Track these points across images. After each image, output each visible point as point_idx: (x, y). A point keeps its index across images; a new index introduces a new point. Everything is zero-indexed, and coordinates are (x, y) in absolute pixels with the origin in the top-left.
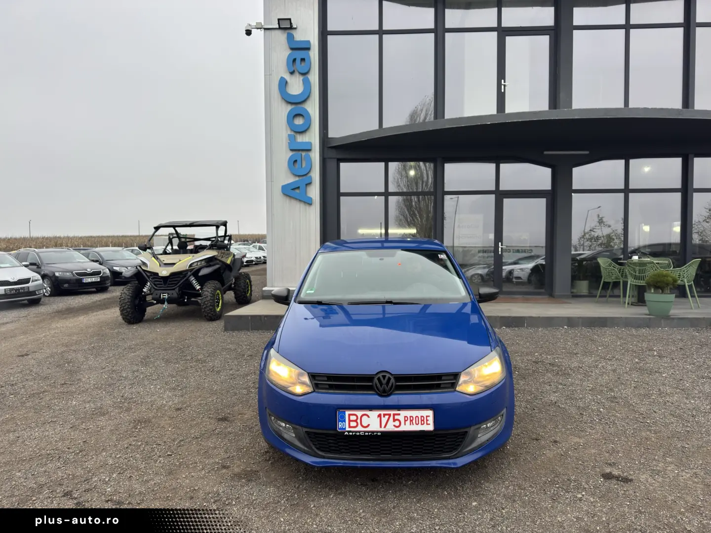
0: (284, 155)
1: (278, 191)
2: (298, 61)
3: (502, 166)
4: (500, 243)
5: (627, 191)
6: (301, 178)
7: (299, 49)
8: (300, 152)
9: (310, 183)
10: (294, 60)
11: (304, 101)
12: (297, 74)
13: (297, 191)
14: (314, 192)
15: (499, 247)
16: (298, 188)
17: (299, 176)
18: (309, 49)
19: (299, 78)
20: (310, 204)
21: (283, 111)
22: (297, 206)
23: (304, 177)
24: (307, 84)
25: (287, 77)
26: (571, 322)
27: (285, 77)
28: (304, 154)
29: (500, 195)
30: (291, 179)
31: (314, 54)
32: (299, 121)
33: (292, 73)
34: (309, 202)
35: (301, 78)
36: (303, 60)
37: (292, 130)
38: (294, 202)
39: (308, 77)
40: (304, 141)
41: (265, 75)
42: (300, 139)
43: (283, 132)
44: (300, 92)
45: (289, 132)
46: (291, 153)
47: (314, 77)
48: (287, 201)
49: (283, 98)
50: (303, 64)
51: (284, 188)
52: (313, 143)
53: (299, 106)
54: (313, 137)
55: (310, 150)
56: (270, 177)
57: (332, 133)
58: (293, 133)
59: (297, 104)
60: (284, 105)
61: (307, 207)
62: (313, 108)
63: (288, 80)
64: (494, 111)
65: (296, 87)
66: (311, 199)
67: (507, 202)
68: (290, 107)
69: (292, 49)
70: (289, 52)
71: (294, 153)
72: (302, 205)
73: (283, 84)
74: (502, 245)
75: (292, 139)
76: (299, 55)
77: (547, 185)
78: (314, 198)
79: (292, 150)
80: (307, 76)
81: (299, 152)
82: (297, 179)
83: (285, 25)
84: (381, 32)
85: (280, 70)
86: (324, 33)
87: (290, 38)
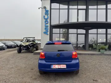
0: (44, 27)
3: (78, 30)
4: (77, 42)
5: (97, 34)
7: (47, 11)
14: (49, 33)
21: (44, 20)
22: (46, 35)
23: (47, 31)
24: (48, 16)
25: (45, 15)
26: (89, 54)
29: (78, 34)
30: (45, 31)
31: (49, 12)
32: (47, 22)
34: (48, 35)
43: (44, 24)
47: (49, 16)
48: (44, 34)
54: (49, 25)
57: (52, 24)
62: (49, 20)
64: (77, 21)
73: (44, 16)
76: (47, 12)
77: (85, 33)
81: (46, 27)
83: (45, 8)
84: (59, 9)
85: (44, 14)
86: (51, 9)
87: (45, 9)
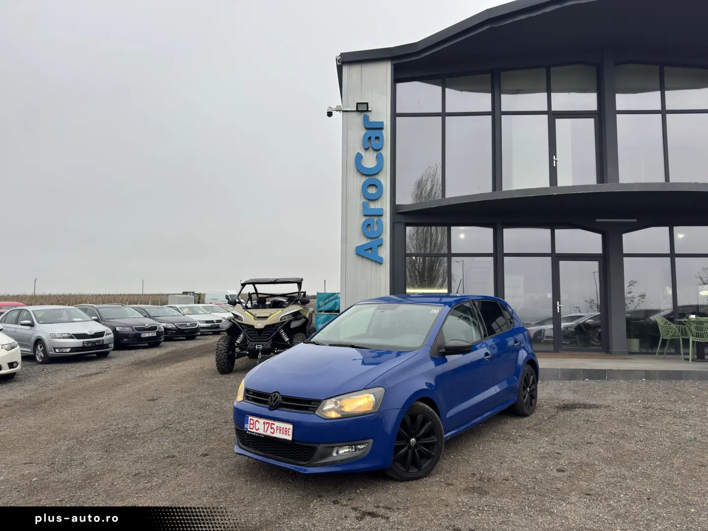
0: (358, 220)
1: (352, 251)
2: (373, 139)
3: (557, 231)
4: (558, 302)
5: (673, 255)
6: (373, 240)
7: (374, 129)
8: (373, 217)
9: (381, 245)
10: (370, 138)
11: (377, 174)
12: (371, 150)
13: (370, 252)
14: (385, 253)
15: (557, 306)
16: (371, 249)
17: (371, 238)
18: (382, 129)
19: (373, 154)
20: (381, 264)
21: (358, 181)
22: (369, 265)
23: (376, 239)
24: (380, 158)
25: (363, 152)
27: (360, 152)
28: (376, 219)
29: (557, 258)
30: (364, 241)
31: (387, 133)
32: (372, 191)
33: (367, 149)
34: (379, 262)
35: (375, 154)
36: (377, 138)
37: (365, 198)
38: (366, 262)
39: (381, 153)
40: (377, 208)
41: (342, 151)
42: (372, 206)
43: (357, 200)
44: (374, 166)
45: (363, 200)
46: (364, 219)
47: (386, 152)
48: (360, 260)
49: (358, 170)
50: (377, 142)
51: (357, 248)
52: (384, 209)
53: (373, 177)
54: (385, 205)
55: (382, 215)
56: (345, 240)
57: (398, 202)
58: (366, 201)
59: (370, 176)
60: (359, 176)
61: (378, 265)
62: (385, 179)
63: (363, 155)
65: (369, 161)
66: (382, 258)
67: (563, 264)
68: (364, 179)
69: (367, 129)
70: (364, 132)
71: (367, 218)
72: (374, 265)
73: (359, 157)
74: (560, 304)
75: (365, 206)
76: (374, 134)
77: (599, 250)
78: (384, 258)
79: (365, 216)
80: (381, 151)
81: (371, 217)
82: (369, 241)
83: (363, 109)
84: (444, 115)
85: (357, 147)
86: (395, 115)
87: (366, 119)
